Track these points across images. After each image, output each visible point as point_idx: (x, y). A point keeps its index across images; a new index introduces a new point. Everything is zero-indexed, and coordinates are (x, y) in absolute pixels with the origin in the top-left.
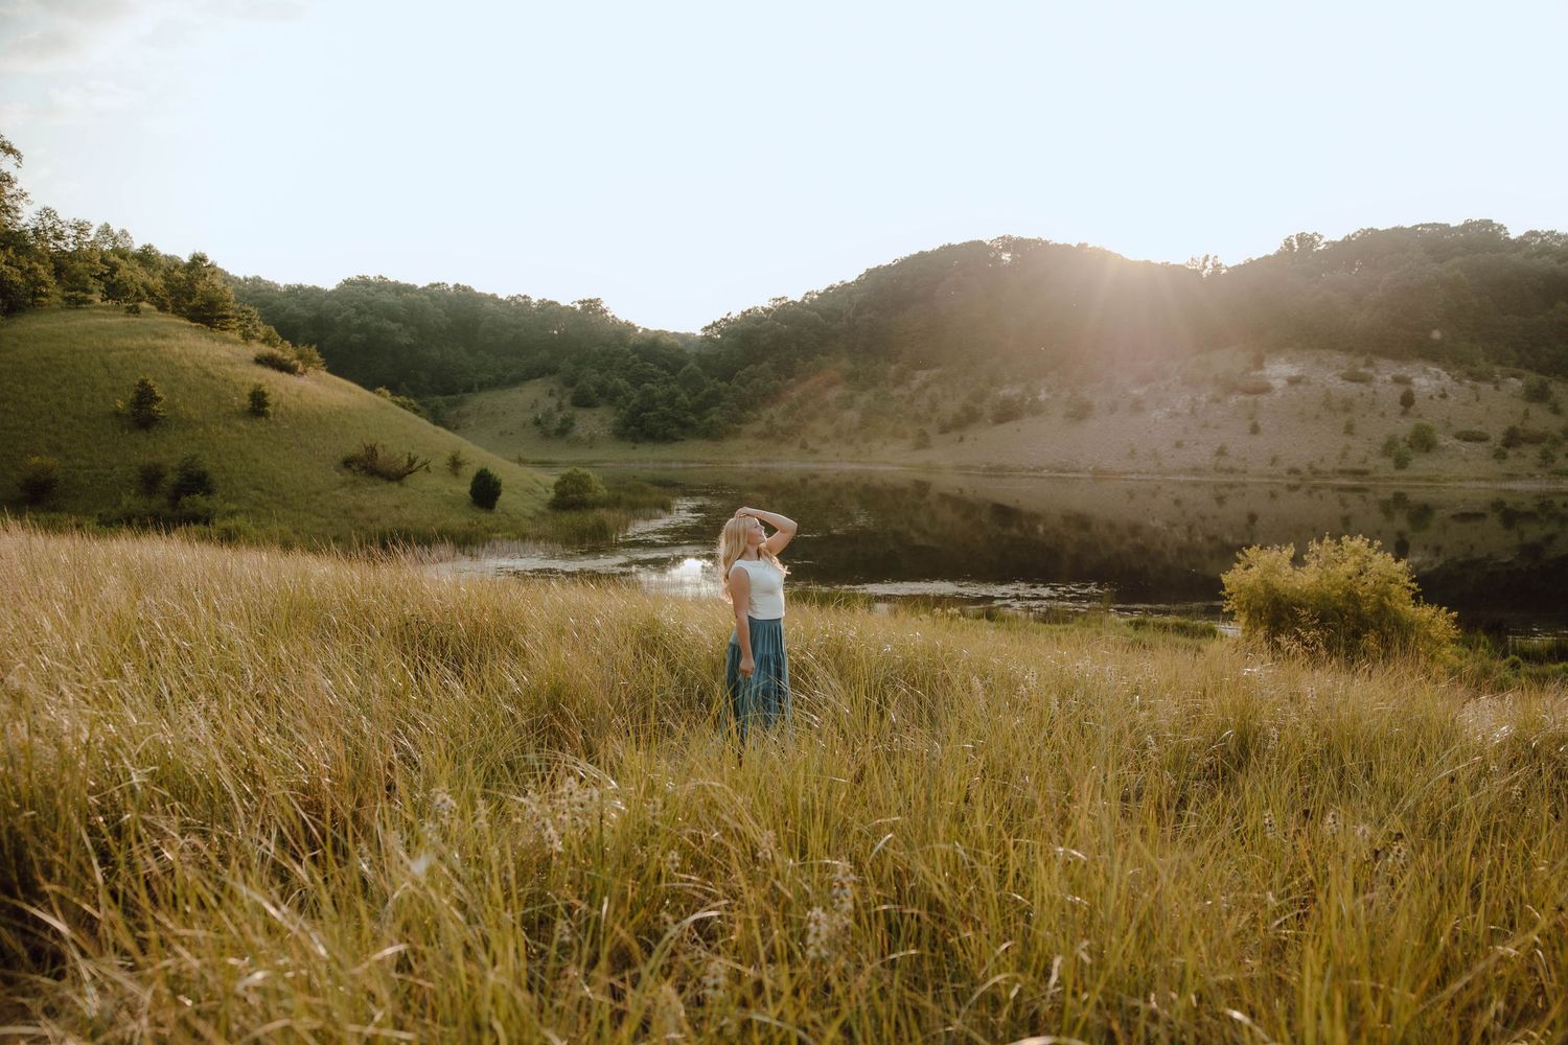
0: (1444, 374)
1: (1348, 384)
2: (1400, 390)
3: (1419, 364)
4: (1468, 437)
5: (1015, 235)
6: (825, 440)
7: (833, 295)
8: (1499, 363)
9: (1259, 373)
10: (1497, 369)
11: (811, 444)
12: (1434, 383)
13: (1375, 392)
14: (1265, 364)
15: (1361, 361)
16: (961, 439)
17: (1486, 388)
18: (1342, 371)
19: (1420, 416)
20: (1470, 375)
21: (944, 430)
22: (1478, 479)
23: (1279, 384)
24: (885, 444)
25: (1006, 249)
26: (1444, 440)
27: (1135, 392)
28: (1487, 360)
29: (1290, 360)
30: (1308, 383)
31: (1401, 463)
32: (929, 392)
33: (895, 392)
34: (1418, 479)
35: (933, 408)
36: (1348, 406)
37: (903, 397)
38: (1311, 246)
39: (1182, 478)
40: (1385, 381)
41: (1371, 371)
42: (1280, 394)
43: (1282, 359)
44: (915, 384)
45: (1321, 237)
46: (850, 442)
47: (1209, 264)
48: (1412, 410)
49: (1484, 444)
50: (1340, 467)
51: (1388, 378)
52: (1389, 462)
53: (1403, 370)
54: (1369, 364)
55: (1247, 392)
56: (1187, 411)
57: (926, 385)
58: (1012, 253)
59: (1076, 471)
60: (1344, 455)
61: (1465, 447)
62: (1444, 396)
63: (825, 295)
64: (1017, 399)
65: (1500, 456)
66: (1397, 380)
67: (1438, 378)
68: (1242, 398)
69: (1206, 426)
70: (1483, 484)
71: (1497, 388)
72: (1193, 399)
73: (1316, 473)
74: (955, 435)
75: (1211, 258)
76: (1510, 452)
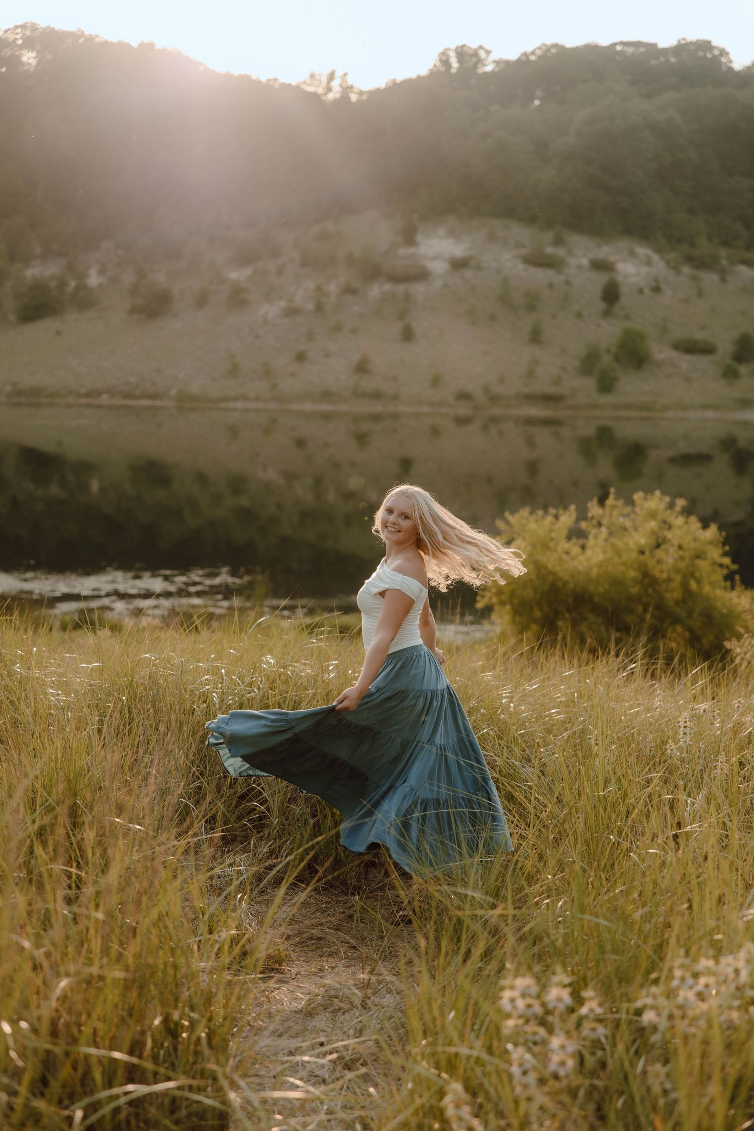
0: (656, 258)
1: (533, 270)
2: (600, 280)
3: (624, 244)
4: (690, 348)
8: (726, 244)
9: (411, 250)
10: (723, 252)
12: (644, 270)
13: (567, 283)
14: (419, 238)
15: (549, 236)
17: (710, 278)
18: (524, 251)
19: (627, 317)
20: (689, 259)
22: (705, 407)
23: (438, 267)
25: (29, 44)
26: (661, 352)
27: (234, 275)
28: (710, 239)
29: (453, 234)
30: (479, 268)
31: (606, 385)
34: (629, 406)
36: (532, 303)
38: (476, 66)
39: (308, 407)
40: (580, 267)
41: (560, 252)
42: (439, 283)
43: (442, 231)
45: (488, 52)
47: (335, 85)
48: (617, 309)
49: (711, 358)
50: (526, 390)
51: (585, 262)
52: (590, 383)
53: (605, 252)
54: (558, 241)
55: (395, 279)
56: (310, 306)
58: (39, 51)
59: (154, 397)
60: (530, 374)
61: (686, 362)
62: (657, 289)
64: (53, 284)
65: (730, 374)
66: (600, 266)
67: (649, 263)
68: (388, 287)
69: (338, 328)
70: (711, 414)
71: (723, 280)
72: (319, 288)
73: (494, 399)
75: (337, 76)
76: (743, 369)
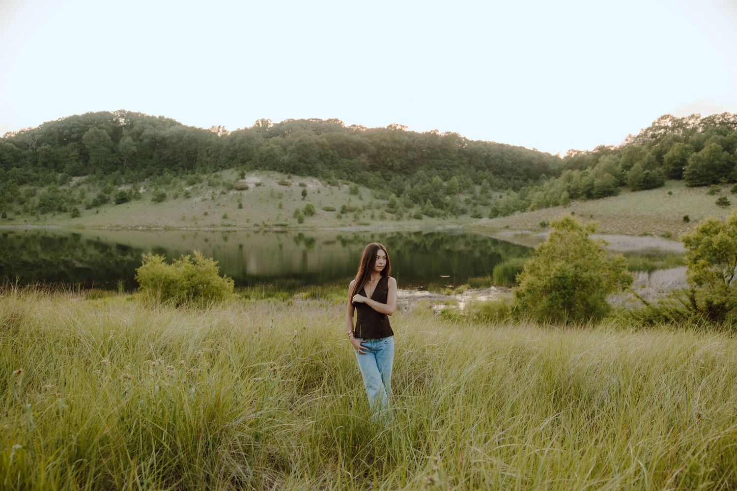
0: (319, 182)
1: (281, 186)
2: (302, 189)
3: (310, 178)
4: (328, 210)
5: (127, 110)
6: (18, 213)
7: (24, 135)
8: (341, 178)
9: (243, 180)
10: (339, 181)
11: (9, 215)
12: (315, 186)
13: (292, 190)
14: (246, 177)
15: (286, 176)
16: (98, 212)
17: (335, 188)
18: (278, 181)
19: (309, 200)
20: (329, 183)
21: (89, 207)
22: (330, 227)
23: (251, 186)
24: (54, 215)
25: (122, 116)
26: (318, 210)
27: (187, 189)
28: (336, 177)
29: (256, 175)
30: (264, 186)
31: (301, 221)
32: (80, 188)
33: (61, 188)
34: (307, 227)
35: (83, 196)
36: (280, 196)
37: (65, 190)
38: (267, 125)
39: (207, 229)
40: (296, 185)
41: (290, 181)
42: (251, 190)
43: (253, 175)
44: (72, 184)
45: (271, 121)
46: (33, 214)
47: (221, 130)
48: (306, 198)
49: (334, 212)
50: (276, 223)
51: (297, 184)
52: (296, 220)
53: (303, 180)
54: (289, 178)
55: (238, 189)
56: (211, 198)
57: (79, 184)
58: (125, 119)
59: (156, 227)
60: (278, 218)
61: (326, 213)
62: (319, 192)
63: (19, 135)
64: (127, 193)
65: (339, 217)
66: (301, 185)
67: (317, 184)
68: (236, 192)
69: (219, 205)
70: (332, 229)
71: (339, 189)
72: (213, 192)
73: (266, 226)
74: (94, 210)
75: (221, 127)
76: (343, 216)
